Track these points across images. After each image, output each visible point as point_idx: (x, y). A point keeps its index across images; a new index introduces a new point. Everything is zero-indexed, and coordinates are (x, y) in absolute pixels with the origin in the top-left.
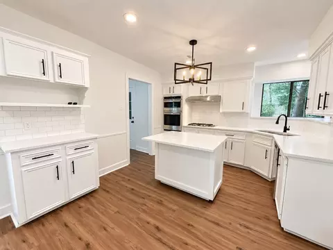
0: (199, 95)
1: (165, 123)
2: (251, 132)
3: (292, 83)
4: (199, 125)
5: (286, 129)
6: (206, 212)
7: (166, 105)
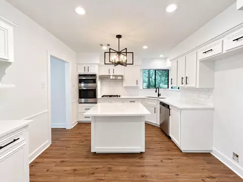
0: (108, 74)
1: (80, 97)
2: (144, 98)
3: (155, 70)
4: (110, 96)
5: (159, 95)
6: (145, 161)
7: (80, 81)
